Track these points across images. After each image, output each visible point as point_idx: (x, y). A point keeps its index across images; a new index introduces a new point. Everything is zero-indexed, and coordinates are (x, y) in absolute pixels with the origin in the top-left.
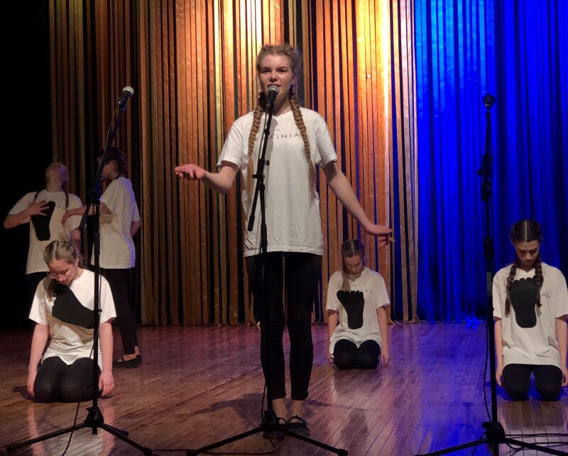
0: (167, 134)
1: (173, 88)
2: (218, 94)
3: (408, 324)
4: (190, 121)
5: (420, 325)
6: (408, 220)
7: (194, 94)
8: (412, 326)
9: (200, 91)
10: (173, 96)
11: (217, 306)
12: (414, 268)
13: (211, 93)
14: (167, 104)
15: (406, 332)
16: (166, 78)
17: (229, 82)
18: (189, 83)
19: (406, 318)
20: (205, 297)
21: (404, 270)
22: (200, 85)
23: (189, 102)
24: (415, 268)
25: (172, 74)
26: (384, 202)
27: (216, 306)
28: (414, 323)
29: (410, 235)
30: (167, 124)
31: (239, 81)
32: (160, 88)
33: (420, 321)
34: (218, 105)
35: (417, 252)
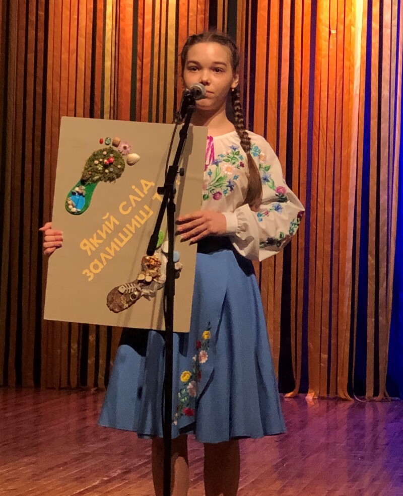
0: (30, 102)
1: (41, 35)
2: (109, 46)
3: (371, 401)
4: (64, 84)
5: (389, 404)
6: (380, 247)
7: (73, 45)
8: (379, 405)
9: (82, 40)
10: (41, 45)
11: (91, 361)
12: (385, 320)
13: (98, 43)
14: (31, 56)
15: (369, 414)
16: (32, 18)
17: (126, 29)
18: (65, 28)
19: (370, 392)
20: (75, 346)
21: (371, 321)
22: (82, 31)
23: (65, 56)
24: (387, 320)
25: (42, 13)
26: (346, 219)
27: (89, 362)
28: (382, 401)
29: (383, 270)
30: (30, 87)
31: (140, 29)
32: (23, 33)
33: (390, 398)
34: (108, 63)
35: (391, 296)
